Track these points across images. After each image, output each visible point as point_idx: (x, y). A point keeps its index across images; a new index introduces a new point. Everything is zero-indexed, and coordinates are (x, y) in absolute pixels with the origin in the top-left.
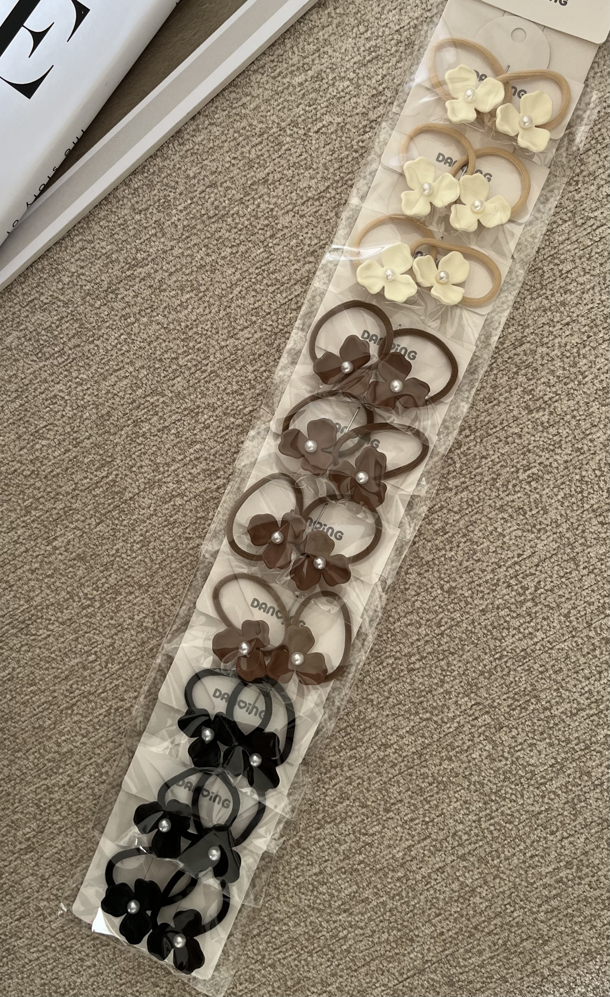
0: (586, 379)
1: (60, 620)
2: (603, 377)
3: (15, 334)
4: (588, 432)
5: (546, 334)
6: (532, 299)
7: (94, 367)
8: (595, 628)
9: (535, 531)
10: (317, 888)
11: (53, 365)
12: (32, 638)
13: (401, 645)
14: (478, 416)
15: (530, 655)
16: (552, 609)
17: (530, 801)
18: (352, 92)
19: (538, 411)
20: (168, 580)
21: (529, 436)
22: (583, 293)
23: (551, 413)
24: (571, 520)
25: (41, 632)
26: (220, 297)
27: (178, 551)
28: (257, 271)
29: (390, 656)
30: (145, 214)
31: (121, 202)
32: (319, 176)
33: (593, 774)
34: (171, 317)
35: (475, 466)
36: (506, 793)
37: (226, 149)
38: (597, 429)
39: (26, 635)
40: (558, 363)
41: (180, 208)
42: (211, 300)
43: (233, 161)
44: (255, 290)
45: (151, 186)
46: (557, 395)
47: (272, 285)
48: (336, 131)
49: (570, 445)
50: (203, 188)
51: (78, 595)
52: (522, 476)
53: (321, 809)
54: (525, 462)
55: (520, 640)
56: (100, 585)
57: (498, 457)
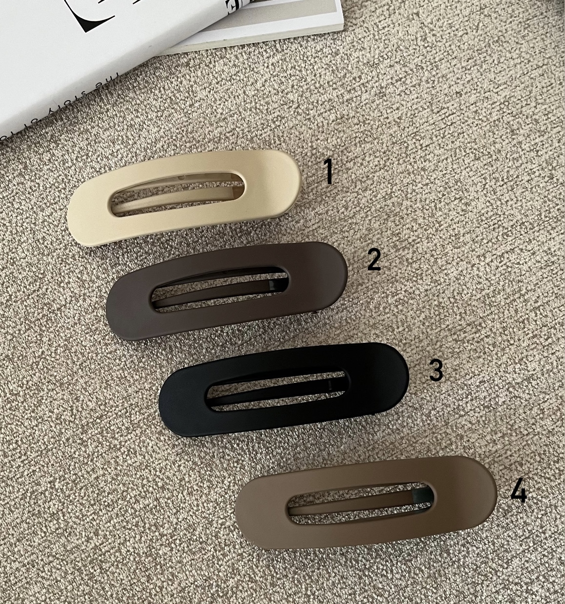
0: (442, 227)
2: (455, 226)
4: (443, 268)
5: (409, 191)
6: (399, 164)
7: (34, 201)
8: (451, 426)
9: (402, 345)
14: (355, 252)
15: (397, 448)
16: (416, 409)
17: (398, 576)
19: (404, 250)
20: (87, 379)
21: (397, 269)
22: (439, 162)
23: (414, 252)
24: (431, 337)
27: (97, 354)
32: (231, 64)
33: (451, 552)
36: (378, 568)
38: (451, 265)
40: (419, 213)
44: (176, 146)
46: (418, 238)
49: (430, 277)
52: (391, 300)
53: (214, 584)
54: (393, 289)
55: (389, 434)
56: (25, 383)
57: (372, 285)
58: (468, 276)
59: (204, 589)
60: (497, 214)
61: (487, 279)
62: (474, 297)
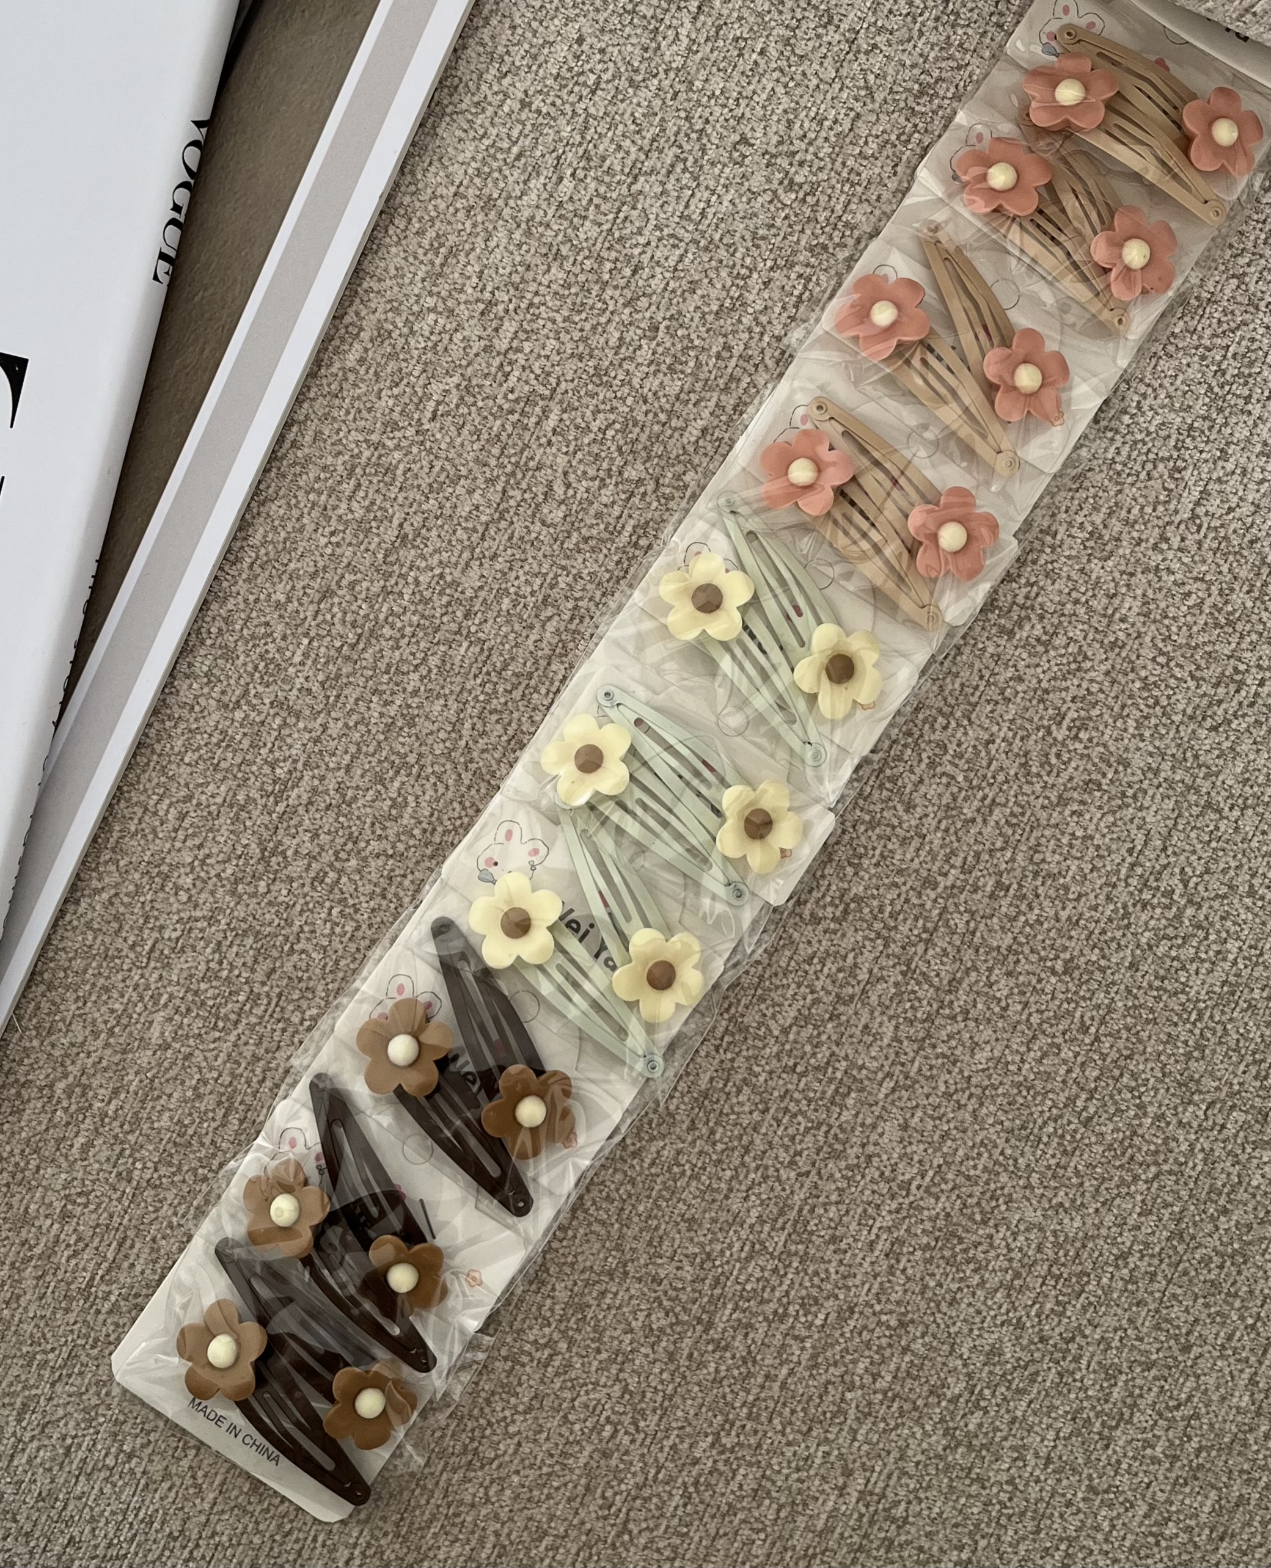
0: (1059, 537)
1: (521, 1408)
2: (1079, 519)
3: (159, 1017)
4: (1110, 612)
7: (320, 988)
9: (1130, 801)
10: (1162, 1534)
11: (252, 1027)
12: (494, 1466)
13: (1051, 1095)
15: (1238, 985)
16: (1225, 896)
18: (448, 327)
19: (1021, 627)
20: (646, 1236)
21: (1032, 671)
23: (1041, 618)
24: (1169, 752)
25: (501, 1446)
26: (448, 755)
28: (479, 681)
29: (1045, 1123)
30: (248, 703)
31: (197, 708)
32: (480, 482)
34: (390, 832)
35: (984, 763)
37: (310, 527)
38: (1120, 598)
39: (482, 1467)
41: (297, 659)
42: (436, 768)
43: (334, 539)
44: (495, 711)
45: (229, 654)
46: (1032, 585)
47: (515, 687)
48: (462, 398)
49: (1098, 646)
50: (313, 608)
51: (523, 1352)
52: (1060, 734)
53: (1092, 1414)
54: (1051, 712)
55: (1210, 972)
56: (548, 1314)
57: (1009, 729)
58: (1159, 596)
59: (1080, 1434)
60: (1135, 442)
61: (1196, 579)
62: (1195, 629)
